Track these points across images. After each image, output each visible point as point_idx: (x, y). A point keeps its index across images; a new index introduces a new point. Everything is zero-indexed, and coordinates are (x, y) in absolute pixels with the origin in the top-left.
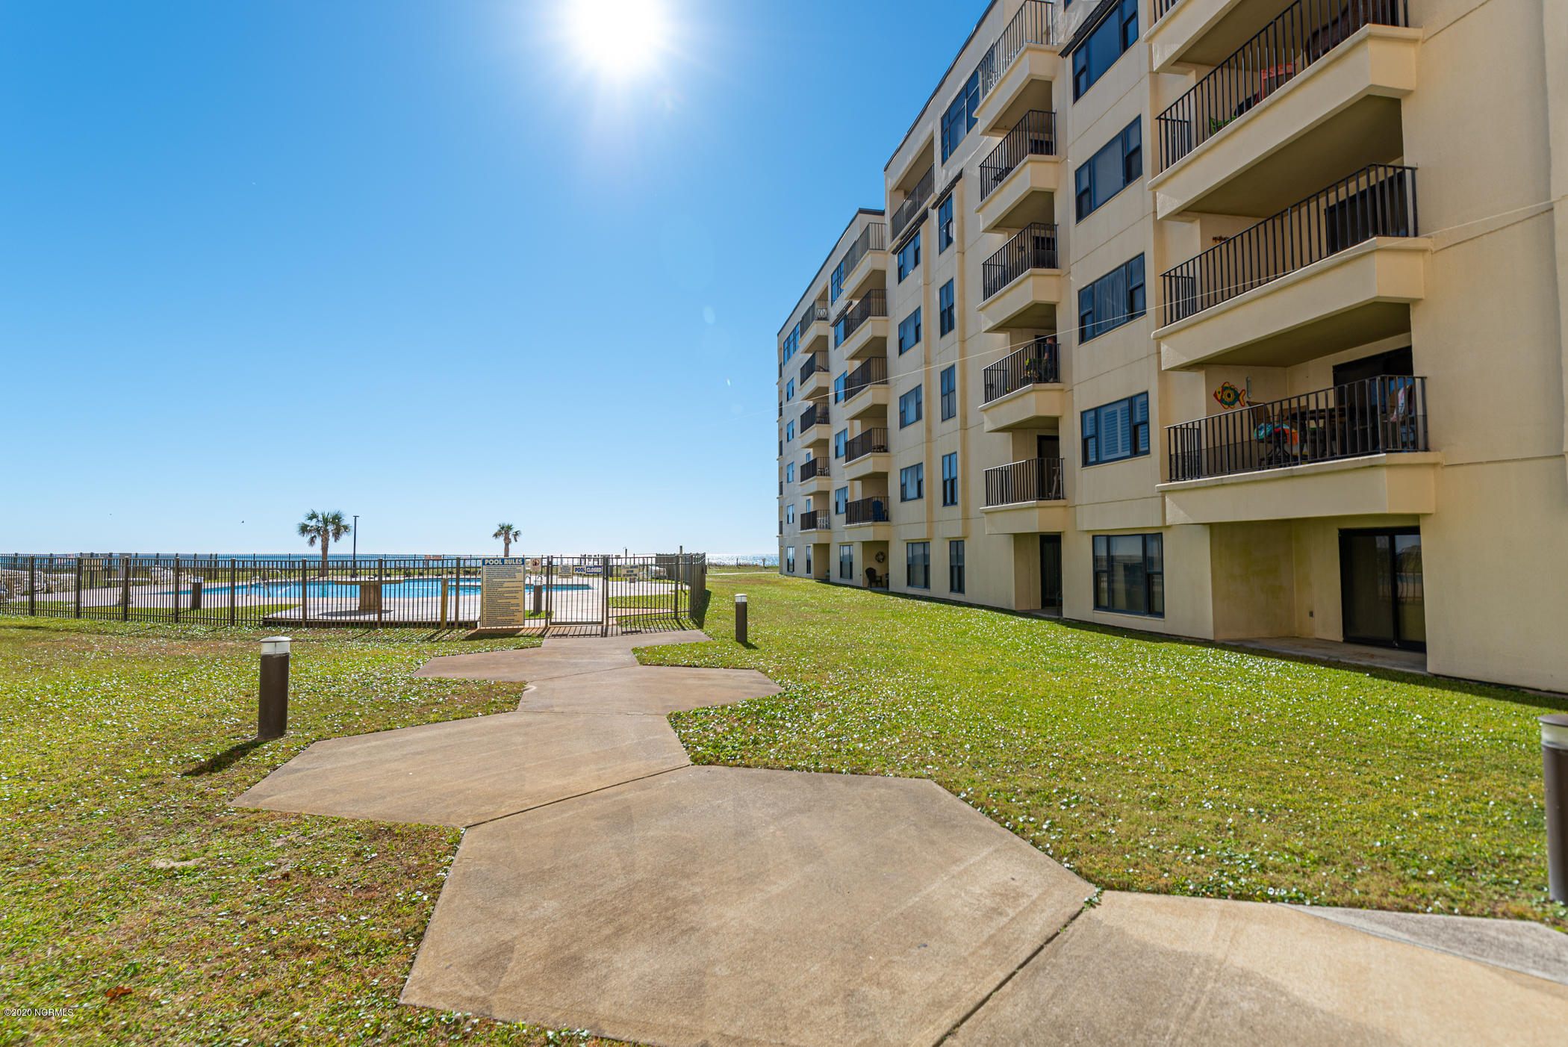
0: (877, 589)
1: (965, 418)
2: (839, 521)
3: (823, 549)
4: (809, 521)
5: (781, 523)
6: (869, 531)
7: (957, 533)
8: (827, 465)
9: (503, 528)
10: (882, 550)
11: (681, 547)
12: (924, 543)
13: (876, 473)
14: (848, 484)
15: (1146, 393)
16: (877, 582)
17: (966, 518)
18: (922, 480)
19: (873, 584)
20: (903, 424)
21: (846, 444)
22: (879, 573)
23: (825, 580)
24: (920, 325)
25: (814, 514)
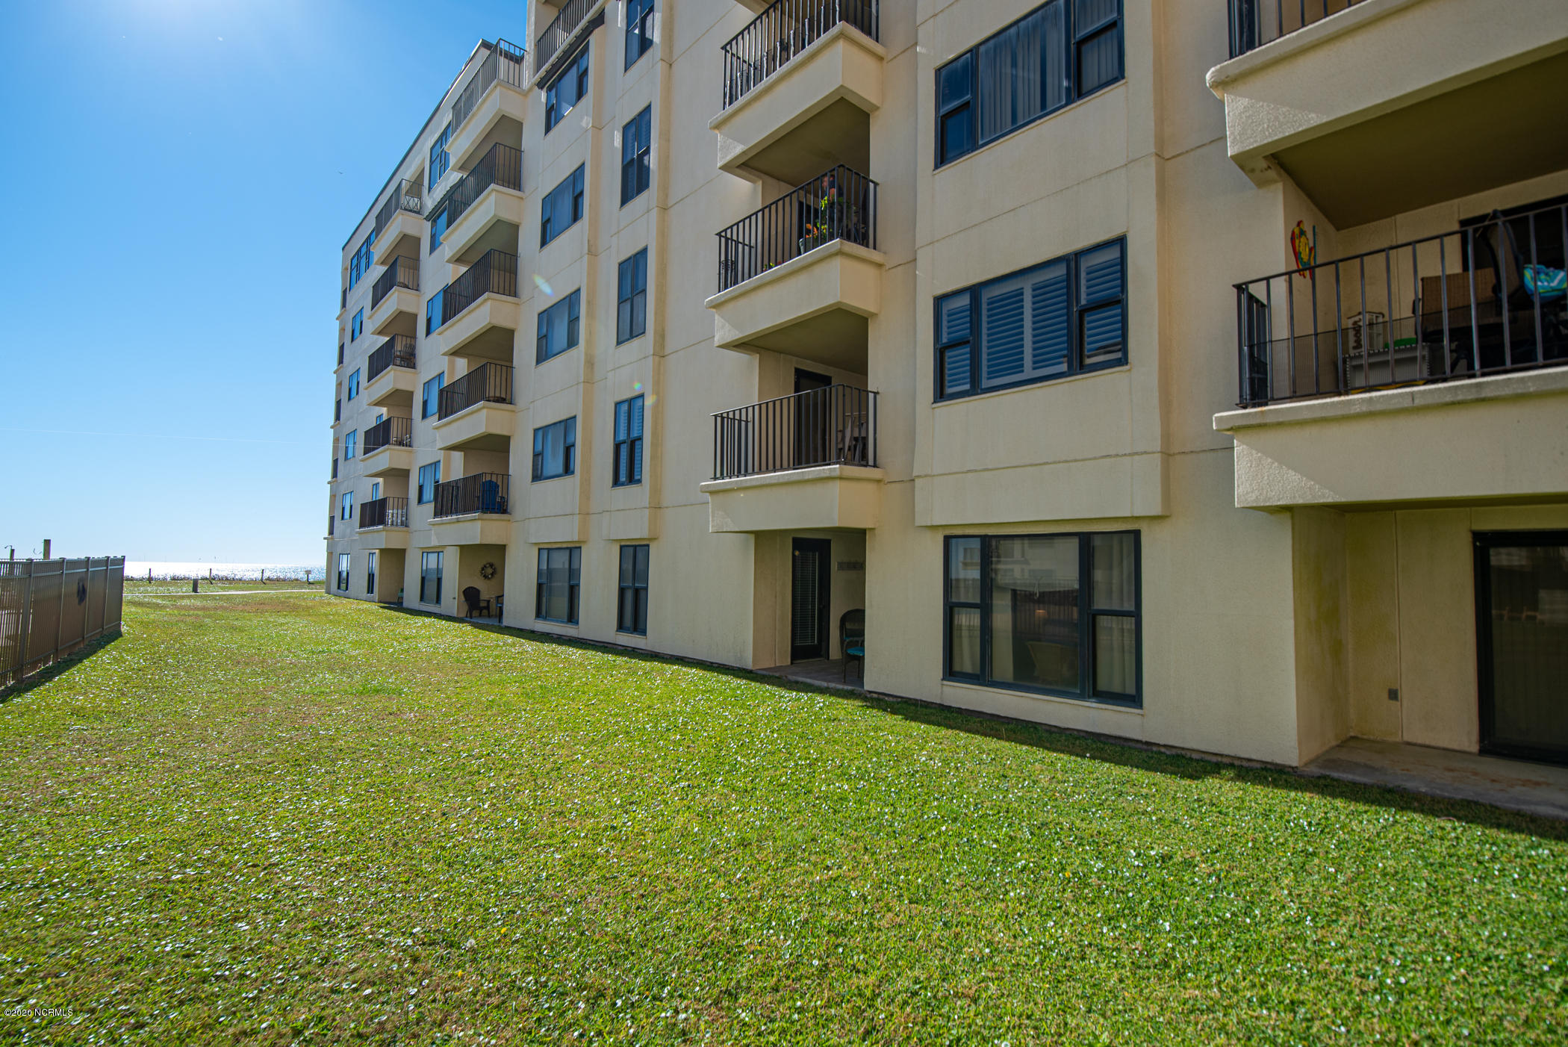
0: (481, 621)
1: (661, 336)
2: (423, 514)
3: (395, 557)
4: (374, 514)
5: (332, 519)
6: (474, 528)
7: (636, 531)
8: (408, 428)
10: (491, 560)
11: (47, 543)
12: (571, 549)
13: (490, 435)
14: (440, 456)
15: (1121, 241)
16: (481, 609)
17: (656, 507)
18: (573, 445)
19: (475, 613)
20: (543, 356)
21: (441, 391)
22: (484, 596)
23: (395, 603)
24: (581, 193)
25: (383, 503)
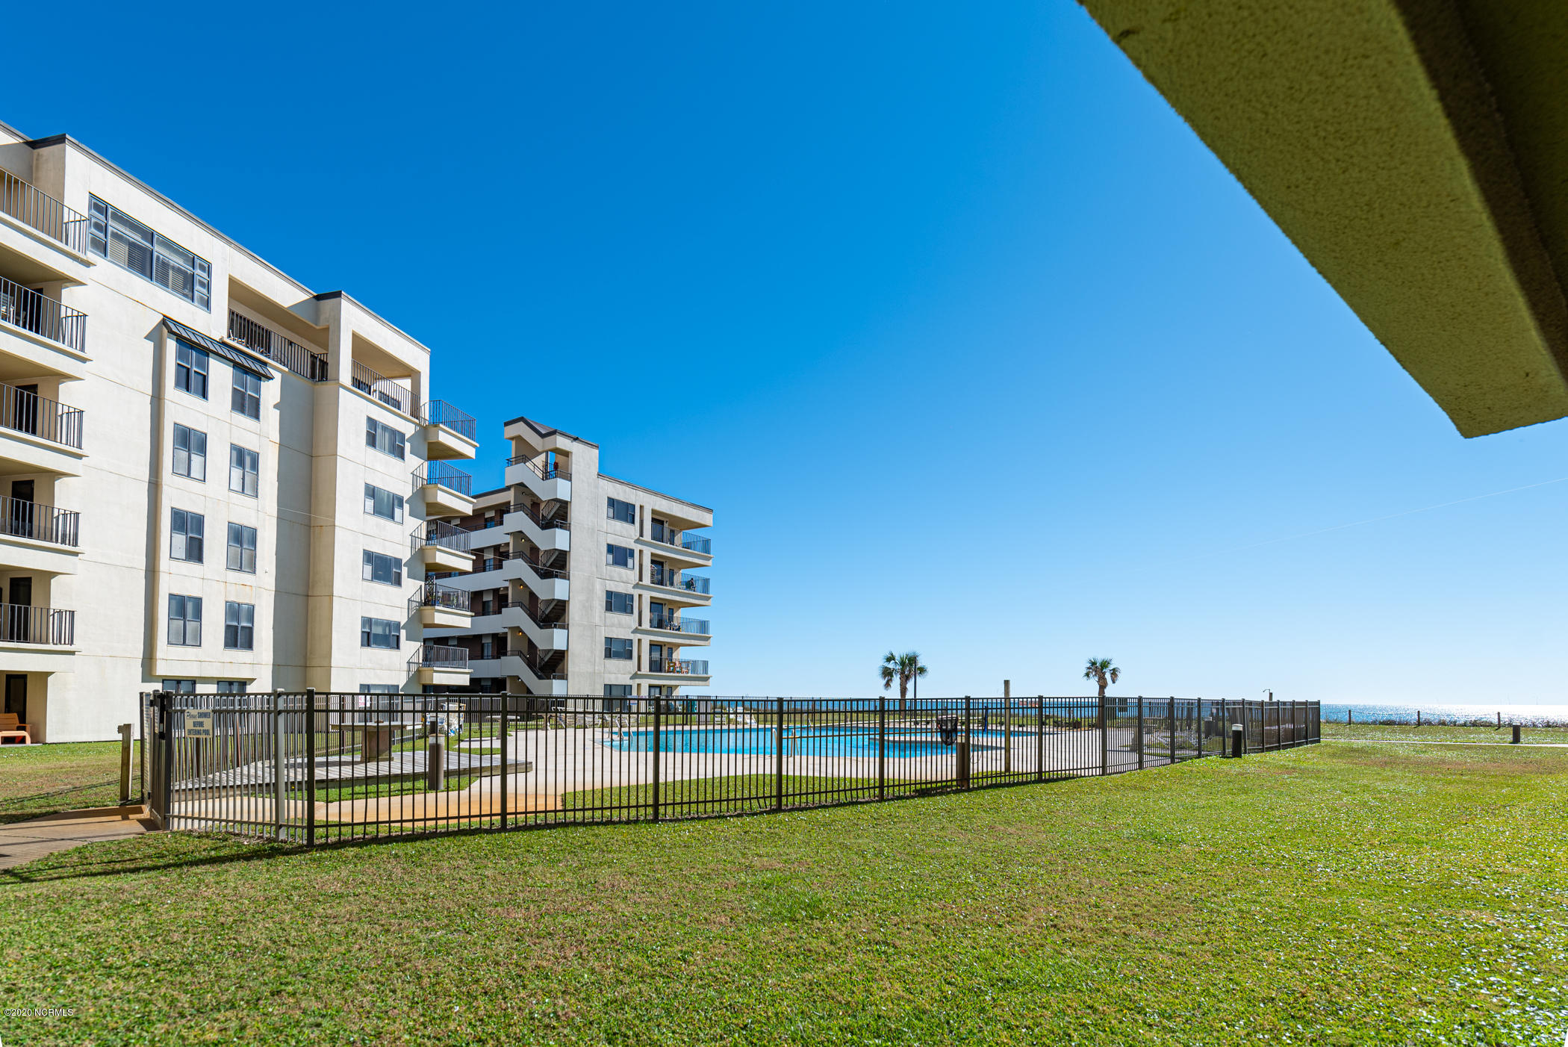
9: (1093, 664)
